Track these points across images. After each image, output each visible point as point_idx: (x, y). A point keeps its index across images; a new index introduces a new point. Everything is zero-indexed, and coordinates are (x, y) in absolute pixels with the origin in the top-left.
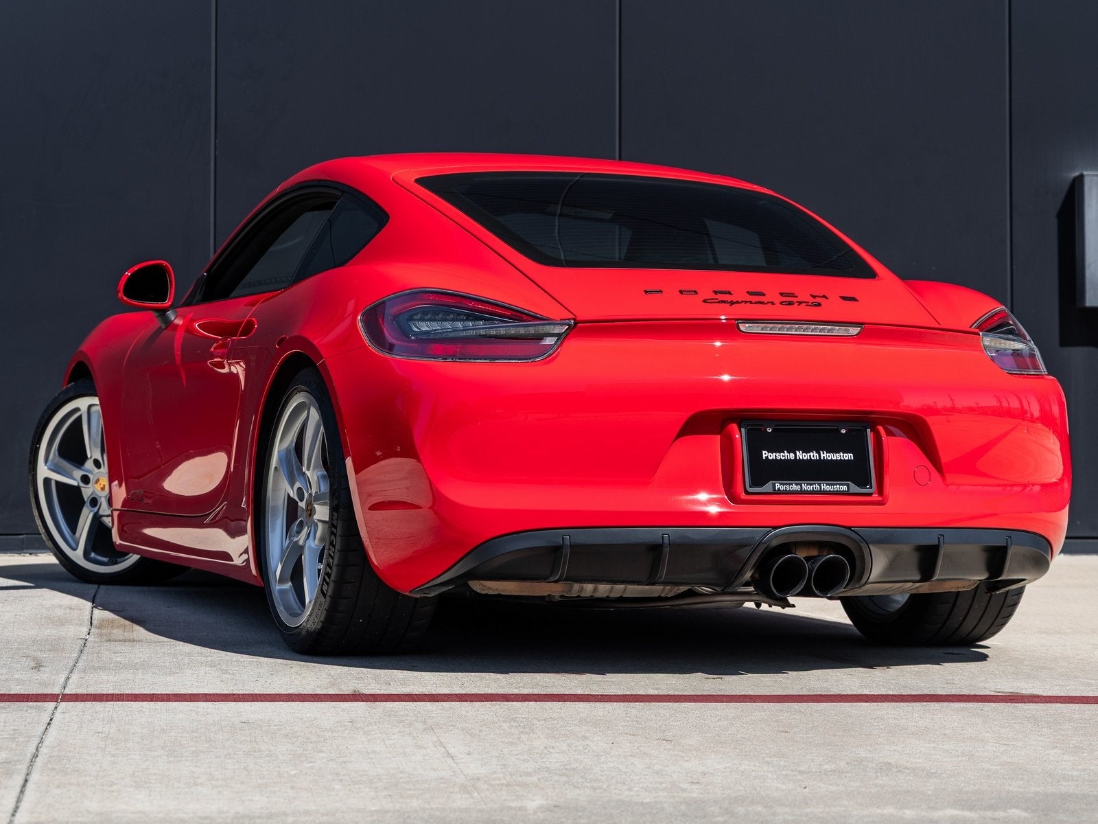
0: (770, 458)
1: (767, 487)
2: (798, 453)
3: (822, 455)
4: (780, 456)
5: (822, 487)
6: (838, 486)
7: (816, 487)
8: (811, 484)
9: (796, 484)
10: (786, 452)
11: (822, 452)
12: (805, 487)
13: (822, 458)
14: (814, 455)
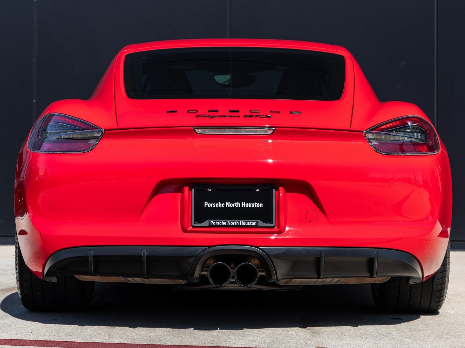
0: (209, 206)
1: (206, 223)
2: (227, 203)
3: (243, 204)
4: (215, 205)
5: (241, 223)
6: (251, 223)
7: (237, 223)
8: (233, 222)
9: (224, 222)
10: (219, 203)
11: (242, 203)
12: (229, 223)
13: (242, 206)
14: (238, 205)
